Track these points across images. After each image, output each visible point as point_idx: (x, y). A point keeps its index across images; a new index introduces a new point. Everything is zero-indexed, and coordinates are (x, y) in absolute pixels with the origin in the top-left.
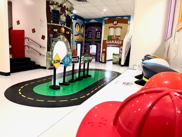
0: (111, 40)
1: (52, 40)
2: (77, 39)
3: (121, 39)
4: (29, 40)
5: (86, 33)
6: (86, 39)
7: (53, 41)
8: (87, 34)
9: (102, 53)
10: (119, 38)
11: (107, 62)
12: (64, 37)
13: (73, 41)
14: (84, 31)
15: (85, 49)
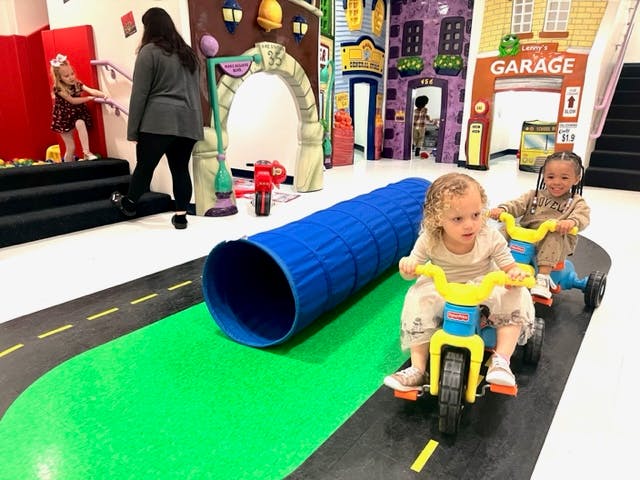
0: (519, 57)
1: (218, 67)
2: (353, 64)
3: (570, 51)
4: (114, 76)
5: (394, 32)
6: (393, 61)
7: (221, 71)
8: (401, 36)
9: (470, 122)
10: (562, 44)
11: (490, 162)
12: (283, 52)
13: (333, 70)
14: (384, 24)
15: (391, 107)
